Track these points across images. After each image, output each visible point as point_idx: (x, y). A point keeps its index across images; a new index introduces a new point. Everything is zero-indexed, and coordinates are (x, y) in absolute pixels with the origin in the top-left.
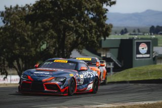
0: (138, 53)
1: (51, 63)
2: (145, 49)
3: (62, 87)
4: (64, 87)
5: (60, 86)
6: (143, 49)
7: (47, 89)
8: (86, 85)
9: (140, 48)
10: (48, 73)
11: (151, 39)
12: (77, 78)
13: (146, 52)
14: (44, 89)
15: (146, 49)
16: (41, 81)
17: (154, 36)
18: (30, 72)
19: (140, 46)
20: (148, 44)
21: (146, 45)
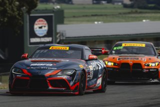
0: (34, 35)
1: (46, 51)
2: (43, 28)
3: (71, 83)
4: (74, 83)
5: (70, 81)
6: (41, 28)
7: (52, 86)
8: (95, 79)
9: (36, 27)
10: (51, 65)
11: (53, 11)
12: (87, 70)
13: (45, 33)
14: (48, 87)
15: (45, 29)
16: (44, 76)
17: (58, 7)
18: (24, 64)
19: (36, 23)
20: (49, 20)
21: (45, 22)
